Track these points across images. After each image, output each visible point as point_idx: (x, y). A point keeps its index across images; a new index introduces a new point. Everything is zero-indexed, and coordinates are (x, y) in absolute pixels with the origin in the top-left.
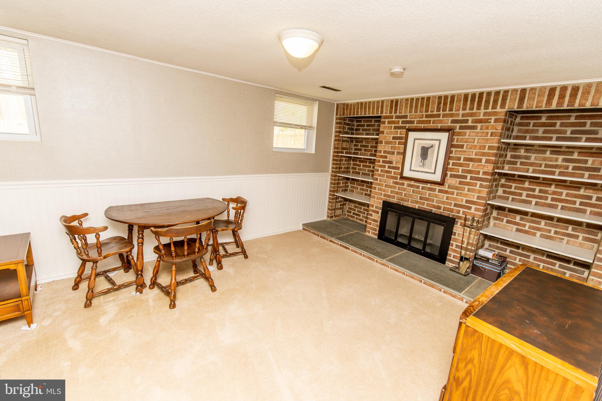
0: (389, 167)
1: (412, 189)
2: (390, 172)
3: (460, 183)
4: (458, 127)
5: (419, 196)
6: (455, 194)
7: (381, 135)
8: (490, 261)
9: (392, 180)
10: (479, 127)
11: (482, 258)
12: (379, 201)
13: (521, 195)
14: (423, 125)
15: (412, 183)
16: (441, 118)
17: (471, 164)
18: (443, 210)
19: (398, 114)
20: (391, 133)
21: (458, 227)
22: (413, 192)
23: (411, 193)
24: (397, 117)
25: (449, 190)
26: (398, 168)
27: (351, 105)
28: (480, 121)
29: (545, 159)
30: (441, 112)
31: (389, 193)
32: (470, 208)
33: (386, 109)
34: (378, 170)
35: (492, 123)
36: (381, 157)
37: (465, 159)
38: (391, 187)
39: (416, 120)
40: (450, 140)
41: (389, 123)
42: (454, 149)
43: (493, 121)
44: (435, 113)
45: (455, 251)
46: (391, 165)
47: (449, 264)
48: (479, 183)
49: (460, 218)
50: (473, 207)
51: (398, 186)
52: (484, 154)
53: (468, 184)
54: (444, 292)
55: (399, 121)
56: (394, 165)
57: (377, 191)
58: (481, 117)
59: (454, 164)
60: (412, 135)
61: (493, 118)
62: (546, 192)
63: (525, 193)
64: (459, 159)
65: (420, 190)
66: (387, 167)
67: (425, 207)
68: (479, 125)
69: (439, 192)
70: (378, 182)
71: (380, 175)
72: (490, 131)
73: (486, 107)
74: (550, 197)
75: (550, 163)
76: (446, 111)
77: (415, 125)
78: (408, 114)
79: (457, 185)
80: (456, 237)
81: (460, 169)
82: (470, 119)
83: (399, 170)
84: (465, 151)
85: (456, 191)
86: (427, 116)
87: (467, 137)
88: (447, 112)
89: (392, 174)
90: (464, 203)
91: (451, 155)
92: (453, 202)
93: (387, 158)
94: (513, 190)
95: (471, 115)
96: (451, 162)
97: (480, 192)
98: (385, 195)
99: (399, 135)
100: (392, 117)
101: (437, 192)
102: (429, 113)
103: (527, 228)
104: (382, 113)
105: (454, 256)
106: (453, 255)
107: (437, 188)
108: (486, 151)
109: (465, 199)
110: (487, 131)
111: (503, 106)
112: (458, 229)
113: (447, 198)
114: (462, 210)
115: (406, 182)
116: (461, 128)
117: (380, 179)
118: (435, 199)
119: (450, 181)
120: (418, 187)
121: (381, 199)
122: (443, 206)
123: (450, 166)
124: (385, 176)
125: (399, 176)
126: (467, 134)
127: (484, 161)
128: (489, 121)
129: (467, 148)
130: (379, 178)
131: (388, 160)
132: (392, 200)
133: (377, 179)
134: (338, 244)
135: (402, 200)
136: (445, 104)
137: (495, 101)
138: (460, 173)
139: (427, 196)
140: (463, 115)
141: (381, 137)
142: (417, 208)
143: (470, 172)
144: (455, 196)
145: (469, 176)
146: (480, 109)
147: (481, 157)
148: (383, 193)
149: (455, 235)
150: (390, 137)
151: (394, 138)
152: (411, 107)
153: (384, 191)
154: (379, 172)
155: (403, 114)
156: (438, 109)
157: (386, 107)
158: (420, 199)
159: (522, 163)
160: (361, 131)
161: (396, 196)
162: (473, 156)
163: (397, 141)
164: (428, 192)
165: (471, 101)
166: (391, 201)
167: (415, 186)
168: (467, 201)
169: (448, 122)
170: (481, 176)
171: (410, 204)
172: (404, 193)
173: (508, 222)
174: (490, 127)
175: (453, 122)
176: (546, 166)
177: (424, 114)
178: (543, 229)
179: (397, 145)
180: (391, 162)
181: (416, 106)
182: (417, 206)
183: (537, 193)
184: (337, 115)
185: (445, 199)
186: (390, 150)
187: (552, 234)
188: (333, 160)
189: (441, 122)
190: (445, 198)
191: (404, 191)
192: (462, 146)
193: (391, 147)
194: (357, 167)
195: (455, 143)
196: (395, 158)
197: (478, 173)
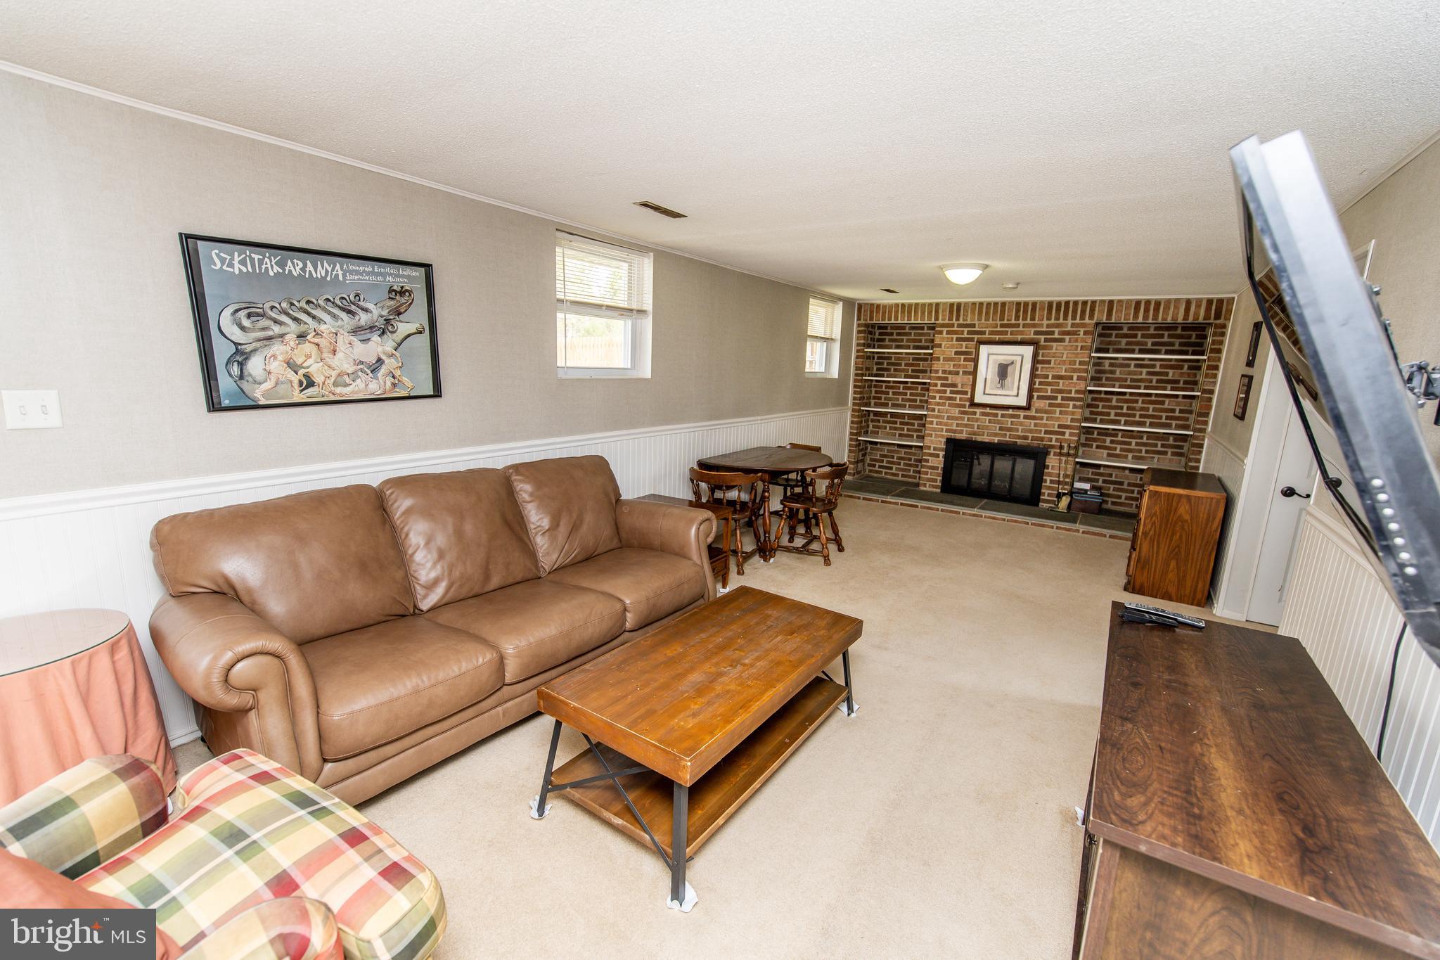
0: (952, 392)
1: (988, 418)
2: (955, 399)
3: (1050, 405)
4: (1043, 340)
5: (998, 426)
6: (1045, 418)
7: (937, 349)
8: (1089, 493)
9: (957, 410)
10: (1067, 340)
11: (1080, 491)
12: (940, 439)
13: (1109, 414)
14: (997, 337)
15: (988, 410)
16: (1021, 329)
17: (1061, 381)
18: (1032, 440)
19: (961, 321)
20: (952, 346)
21: (1051, 459)
22: (989, 422)
23: (987, 423)
24: (960, 326)
25: (1037, 415)
26: (966, 393)
27: (885, 306)
28: (1068, 333)
29: (1130, 373)
30: (1021, 322)
31: (954, 427)
32: (1063, 434)
33: (943, 315)
34: (934, 398)
35: (1082, 335)
36: (939, 378)
37: (1054, 377)
38: (957, 418)
39: (987, 330)
40: (1035, 355)
41: (948, 333)
42: (1039, 366)
43: (1082, 333)
44: (1013, 321)
45: (1049, 488)
46: (955, 389)
47: (1043, 505)
48: (1071, 403)
49: (1053, 447)
50: (1068, 431)
51: (966, 416)
52: (1075, 370)
53: (1059, 405)
54: (1057, 528)
55: (963, 331)
56: (959, 389)
57: (935, 426)
58: (1069, 328)
59: (1040, 383)
60: (984, 350)
61: (1082, 330)
62: (1134, 409)
63: (1113, 412)
64: (1047, 377)
65: (999, 418)
66: (948, 392)
67: (1008, 439)
68: (1067, 338)
69: (1024, 418)
70: (936, 413)
71: (938, 404)
72: (1080, 345)
73: (1074, 318)
74: (1138, 413)
75: (1135, 377)
76: (1026, 320)
77: (987, 336)
78: (976, 322)
79: (1047, 408)
80: (1050, 470)
81: (1049, 388)
82: (1057, 330)
83: (967, 395)
84: (1053, 368)
85: (1045, 416)
86: (1002, 326)
87: (1054, 351)
88: (1028, 321)
89: (958, 402)
90: (1056, 429)
91: (1037, 373)
92: (1043, 429)
93: (948, 380)
94: (1100, 409)
95: (1058, 326)
96: (1037, 381)
97: (1073, 413)
98: (947, 431)
99: (964, 349)
100: (953, 325)
101: (1022, 419)
102: (1005, 322)
103: (1118, 452)
104: (937, 319)
105: (1049, 495)
106: (1046, 494)
107: (1022, 413)
108: (1077, 366)
109: (1057, 423)
110: (1076, 344)
111: (1091, 317)
112: (1052, 461)
113: (1036, 425)
114: (1054, 437)
115: (978, 411)
116: (1046, 340)
117: (939, 409)
118: (1020, 428)
119: (1037, 404)
120: (996, 415)
121: (942, 436)
122: (1030, 435)
123: (1037, 386)
124: (947, 404)
125: (968, 404)
126: (1054, 348)
127: (1075, 378)
128: (1078, 333)
129: (1055, 364)
130: (937, 407)
131: (949, 382)
132: (958, 436)
133: (933, 410)
134: (897, 504)
135: (974, 434)
136: (1025, 312)
137: (1083, 312)
138: (1049, 394)
139: (1009, 425)
140: (1048, 326)
141: (937, 352)
142: (996, 441)
143: (1060, 391)
144: (1044, 421)
145: (1060, 396)
146: (1067, 320)
147: (1072, 374)
148: (944, 428)
149: (1048, 468)
150: (952, 352)
151: (957, 353)
152: (980, 313)
153: (946, 424)
154: (937, 400)
155: (969, 322)
156: (1017, 318)
157: (943, 311)
158: (999, 430)
159: (1107, 379)
160: (887, 343)
161: (965, 429)
162: (1063, 373)
163: (962, 357)
164: (1010, 420)
165: (1056, 310)
166: (957, 438)
167: (991, 413)
168: (1060, 426)
169: (1030, 334)
170: (1073, 395)
171: (986, 439)
172: (976, 424)
173: (1098, 447)
174: (1079, 340)
175: (1036, 333)
176: (1132, 380)
177: (999, 322)
178: (1134, 449)
179: (962, 362)
180: (954, 385)
181: (987, 313)
182: (996, 440)
183: (1125, 411)
184: (859, 319)
185: (1032, 427)
186: (952, 369)
187: (1143, 454)
188: (855, 386)
189: (1022, 333)
190: (1032, 425)
191: (976, 422)
192: (1049, 362)
193: (954, 365)
194: (883, 396)
195: (1040, 358)
196: (961, 380)
197: (1070, 392)
